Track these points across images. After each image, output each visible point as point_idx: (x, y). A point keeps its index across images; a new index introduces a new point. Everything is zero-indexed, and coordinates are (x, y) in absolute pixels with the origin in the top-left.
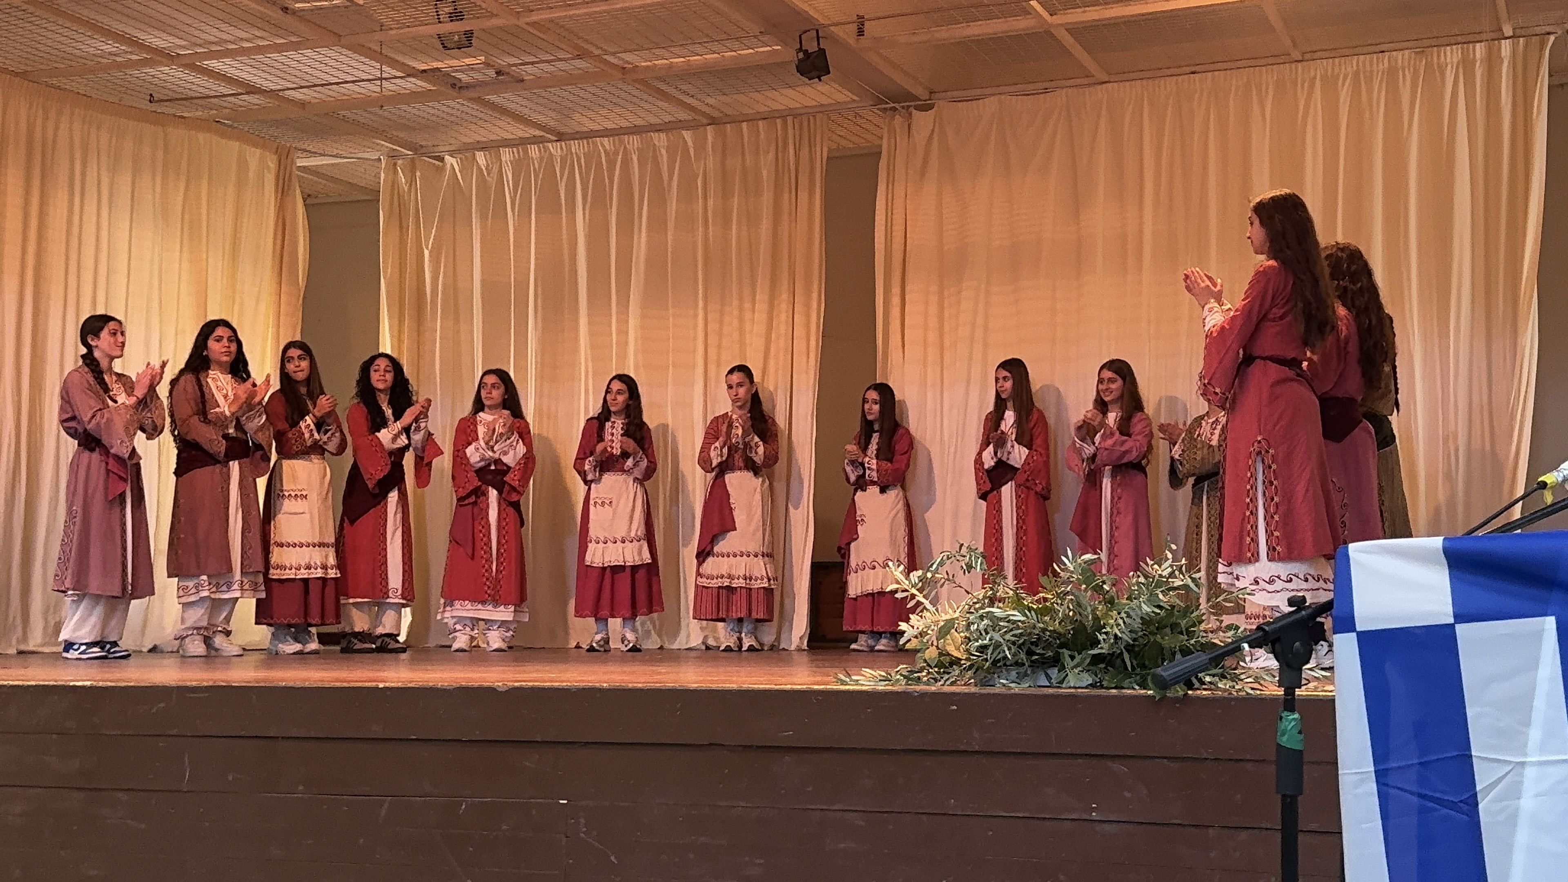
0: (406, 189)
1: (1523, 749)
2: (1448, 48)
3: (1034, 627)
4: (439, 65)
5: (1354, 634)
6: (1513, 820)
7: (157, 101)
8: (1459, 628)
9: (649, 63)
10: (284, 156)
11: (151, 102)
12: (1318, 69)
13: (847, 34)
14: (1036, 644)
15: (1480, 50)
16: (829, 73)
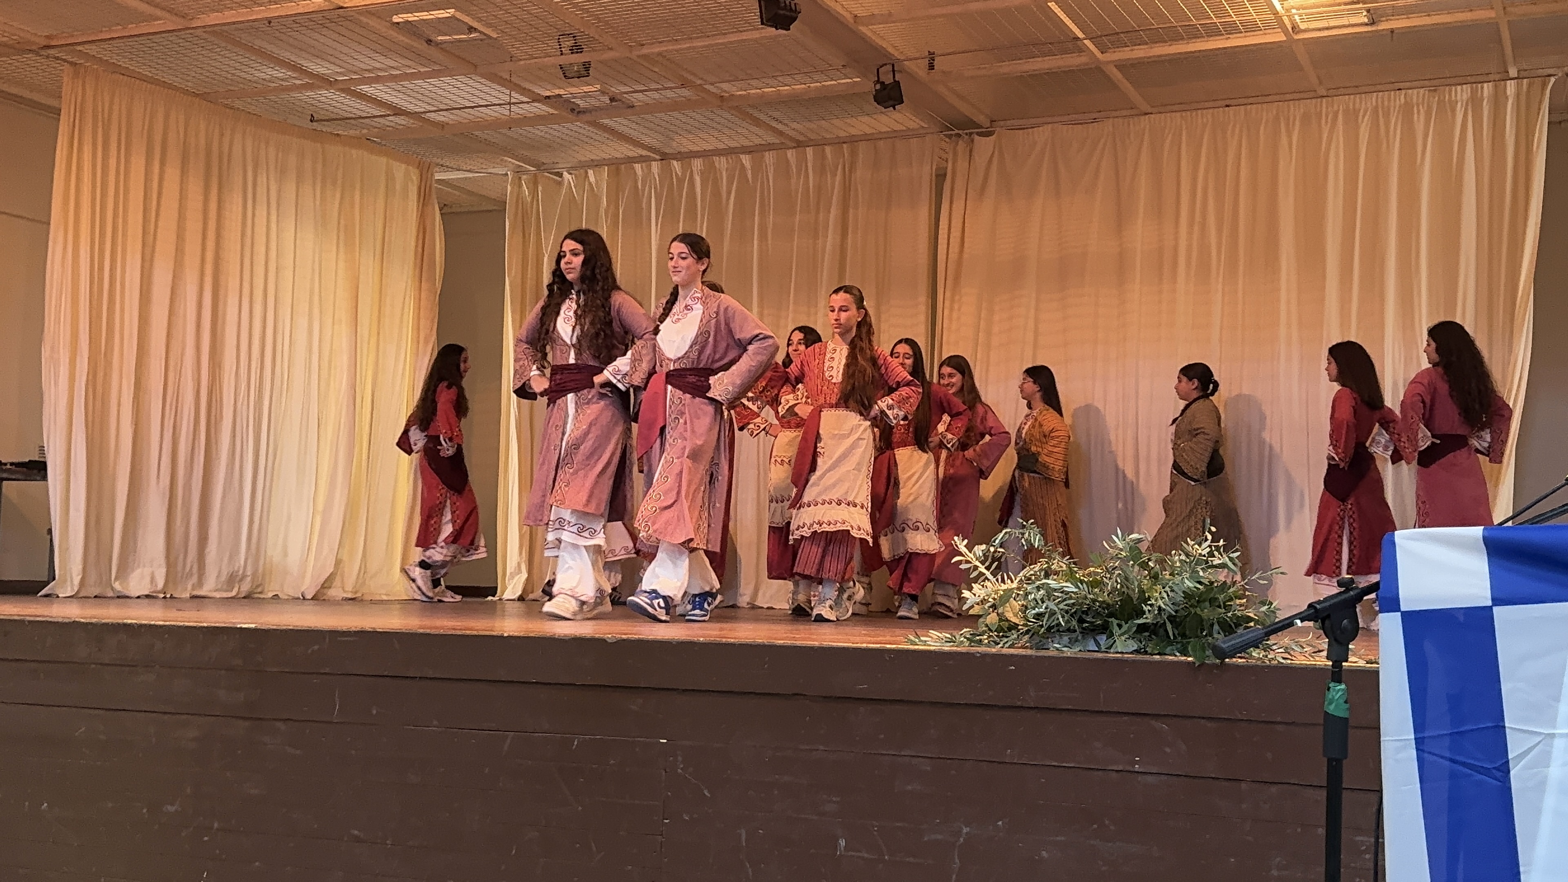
0: (529, 200)
1: (1553, 723)
2: (1459, 88)
3: (1086, 598)
4: (562, 92)
5: (1399, 614)
6: (1541, 786)
7: (316, 121)
8: (1495, 609)
9: (744, 93)
10: (425, 171)
11: (311, 121)
12: (1341, 103)
13: (919, 69)
14: (1086, 613)
15: (1487, 89)
16: (902, 102)
